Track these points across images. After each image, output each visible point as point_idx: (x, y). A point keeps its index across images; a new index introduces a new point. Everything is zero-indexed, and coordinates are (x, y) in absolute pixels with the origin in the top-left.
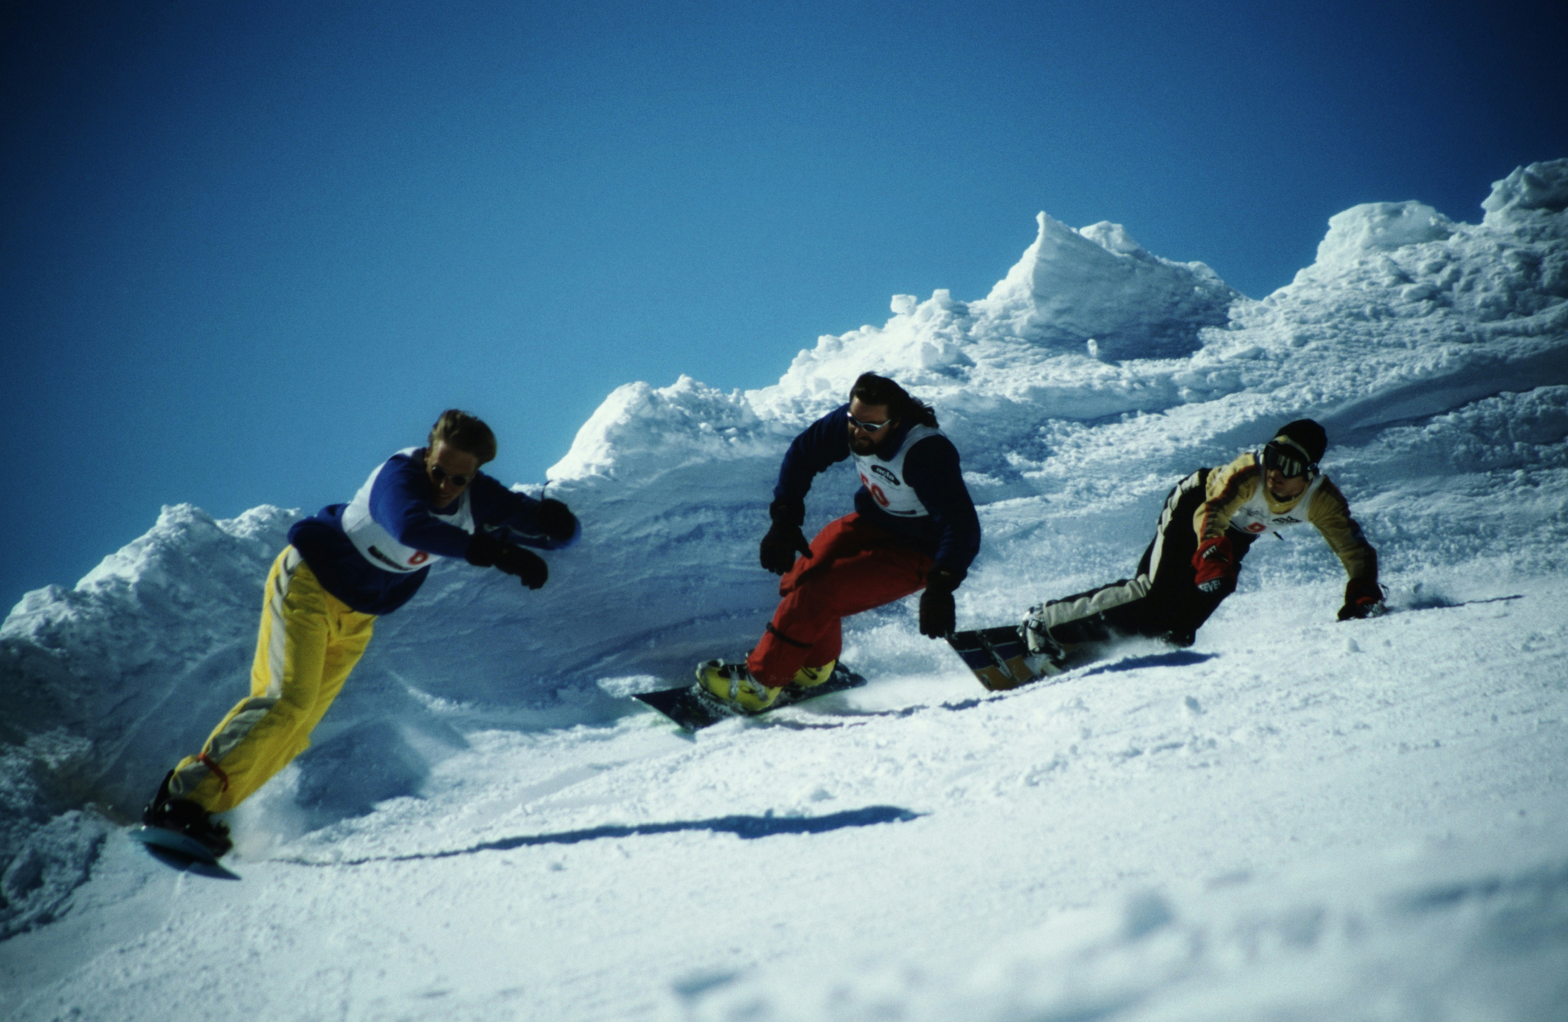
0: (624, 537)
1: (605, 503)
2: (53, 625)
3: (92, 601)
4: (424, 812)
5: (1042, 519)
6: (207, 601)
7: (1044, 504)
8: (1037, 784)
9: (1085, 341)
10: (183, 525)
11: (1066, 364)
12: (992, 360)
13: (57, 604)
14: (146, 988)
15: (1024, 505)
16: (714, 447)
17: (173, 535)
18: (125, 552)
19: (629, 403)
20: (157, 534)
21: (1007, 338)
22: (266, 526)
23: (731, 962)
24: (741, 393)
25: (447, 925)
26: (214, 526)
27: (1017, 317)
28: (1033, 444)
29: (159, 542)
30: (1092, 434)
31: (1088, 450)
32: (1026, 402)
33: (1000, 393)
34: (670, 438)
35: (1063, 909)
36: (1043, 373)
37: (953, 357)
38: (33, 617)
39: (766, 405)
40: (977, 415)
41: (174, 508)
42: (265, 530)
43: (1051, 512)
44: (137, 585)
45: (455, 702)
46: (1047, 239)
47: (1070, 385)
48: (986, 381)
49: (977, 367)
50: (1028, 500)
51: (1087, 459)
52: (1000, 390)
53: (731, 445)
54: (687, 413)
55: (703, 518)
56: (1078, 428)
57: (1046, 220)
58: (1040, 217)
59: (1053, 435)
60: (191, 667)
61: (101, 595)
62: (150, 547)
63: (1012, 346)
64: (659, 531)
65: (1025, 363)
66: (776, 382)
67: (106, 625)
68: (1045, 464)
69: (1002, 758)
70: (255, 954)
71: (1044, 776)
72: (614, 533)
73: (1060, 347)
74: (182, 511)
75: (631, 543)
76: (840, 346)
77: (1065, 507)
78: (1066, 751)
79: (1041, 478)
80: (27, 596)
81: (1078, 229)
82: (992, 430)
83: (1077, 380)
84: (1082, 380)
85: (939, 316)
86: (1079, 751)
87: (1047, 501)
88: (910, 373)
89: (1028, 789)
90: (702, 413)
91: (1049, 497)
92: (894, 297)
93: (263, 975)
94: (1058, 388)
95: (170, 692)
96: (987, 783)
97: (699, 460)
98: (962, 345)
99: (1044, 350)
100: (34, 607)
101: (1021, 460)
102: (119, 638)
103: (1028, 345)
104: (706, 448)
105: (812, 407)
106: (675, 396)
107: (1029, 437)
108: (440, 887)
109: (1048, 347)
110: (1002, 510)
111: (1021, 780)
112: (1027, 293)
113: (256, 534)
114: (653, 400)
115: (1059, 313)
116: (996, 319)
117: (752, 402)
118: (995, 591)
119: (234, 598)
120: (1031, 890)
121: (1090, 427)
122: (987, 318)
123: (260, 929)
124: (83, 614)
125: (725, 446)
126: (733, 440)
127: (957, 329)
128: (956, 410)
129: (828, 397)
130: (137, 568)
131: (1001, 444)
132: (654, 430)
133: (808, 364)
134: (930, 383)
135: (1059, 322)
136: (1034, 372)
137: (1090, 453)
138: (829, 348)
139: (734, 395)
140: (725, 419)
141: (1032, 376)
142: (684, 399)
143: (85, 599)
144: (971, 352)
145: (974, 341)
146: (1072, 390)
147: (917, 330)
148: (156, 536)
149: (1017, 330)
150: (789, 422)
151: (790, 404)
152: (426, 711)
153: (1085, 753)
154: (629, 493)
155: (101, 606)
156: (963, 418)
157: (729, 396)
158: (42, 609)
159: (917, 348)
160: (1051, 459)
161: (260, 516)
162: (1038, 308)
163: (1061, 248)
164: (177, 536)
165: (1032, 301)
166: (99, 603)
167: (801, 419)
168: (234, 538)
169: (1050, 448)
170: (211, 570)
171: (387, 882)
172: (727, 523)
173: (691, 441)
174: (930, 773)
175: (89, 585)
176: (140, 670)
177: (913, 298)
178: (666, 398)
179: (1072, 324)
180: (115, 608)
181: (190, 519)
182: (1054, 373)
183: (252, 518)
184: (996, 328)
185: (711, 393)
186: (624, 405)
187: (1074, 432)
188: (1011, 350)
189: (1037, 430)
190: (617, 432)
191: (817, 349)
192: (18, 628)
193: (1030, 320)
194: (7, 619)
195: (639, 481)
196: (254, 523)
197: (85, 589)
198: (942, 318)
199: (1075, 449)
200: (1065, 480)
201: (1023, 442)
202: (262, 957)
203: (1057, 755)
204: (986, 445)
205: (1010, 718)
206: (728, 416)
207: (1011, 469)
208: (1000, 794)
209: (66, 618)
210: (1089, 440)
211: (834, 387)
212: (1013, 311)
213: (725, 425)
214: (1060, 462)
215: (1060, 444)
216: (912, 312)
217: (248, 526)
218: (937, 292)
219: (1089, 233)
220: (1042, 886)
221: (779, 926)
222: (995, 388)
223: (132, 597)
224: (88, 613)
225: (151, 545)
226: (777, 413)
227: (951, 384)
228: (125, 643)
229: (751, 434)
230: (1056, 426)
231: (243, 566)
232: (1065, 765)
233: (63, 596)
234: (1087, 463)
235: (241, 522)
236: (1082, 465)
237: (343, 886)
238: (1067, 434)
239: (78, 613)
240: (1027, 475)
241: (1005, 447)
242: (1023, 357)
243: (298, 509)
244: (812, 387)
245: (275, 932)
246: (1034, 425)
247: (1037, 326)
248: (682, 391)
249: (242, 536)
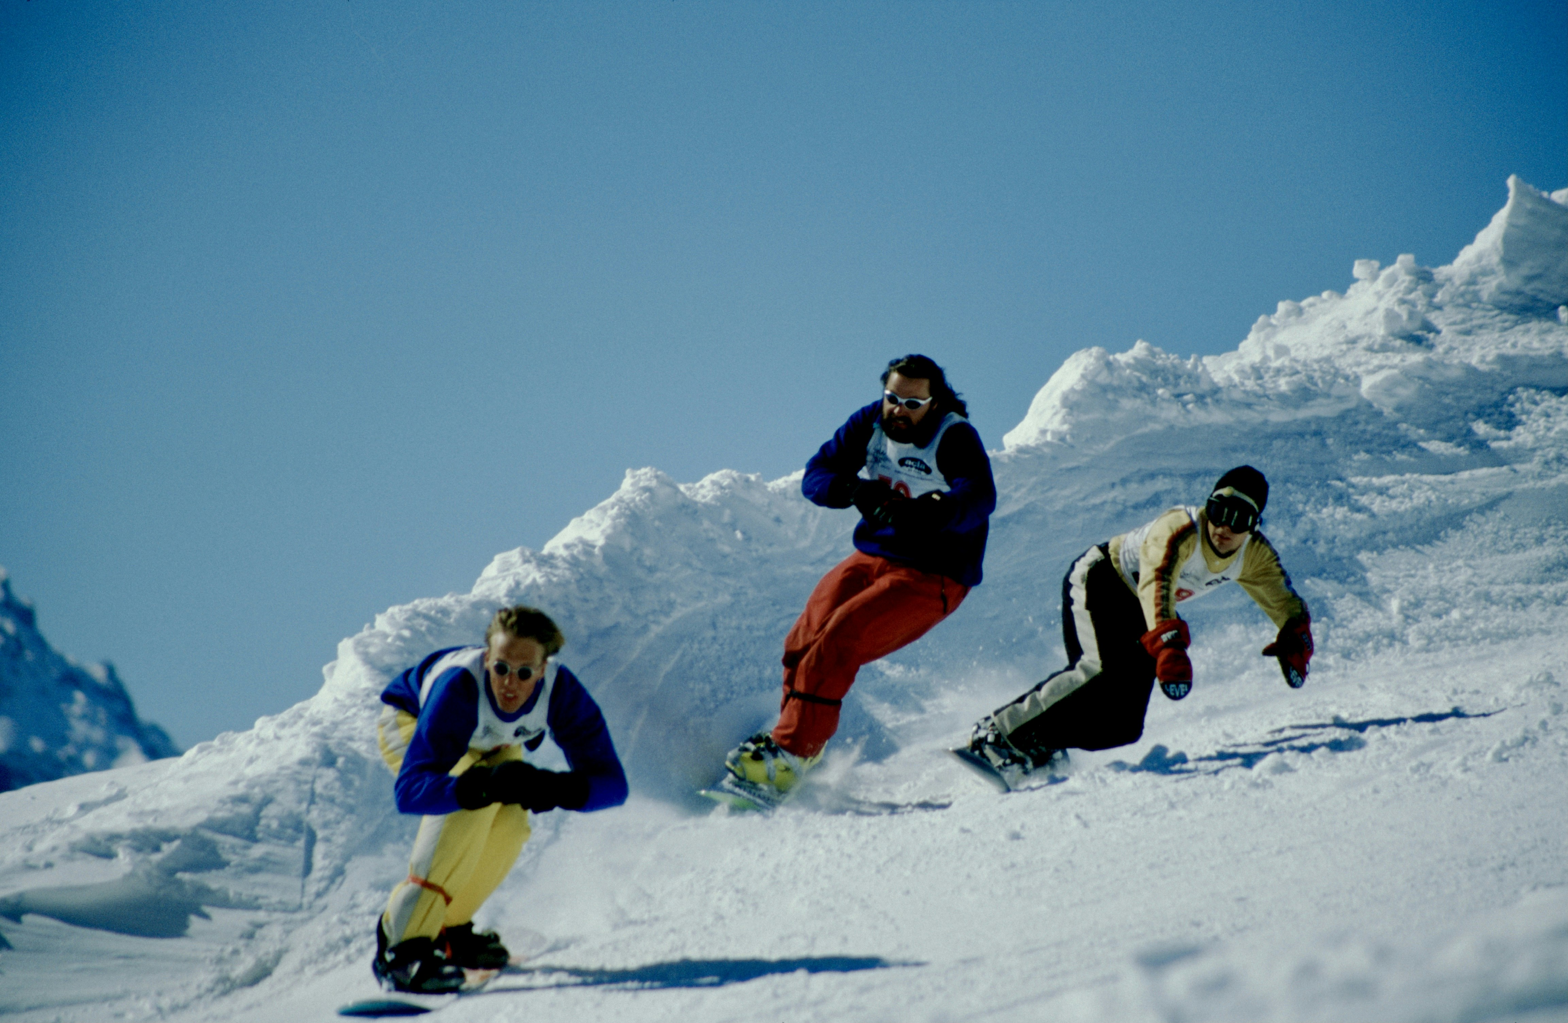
0: (1080, 504)
1: (1061, 470)
2: (522, 587)
3: (560, 564)
4: (883, 779)
5: (1510, 489)
6: (670, 564)
7: (1512, 474)
8: (1506, 760)
9: (1556, 307)
10: (646, 489)
11: (1534, 332)
12: (1458, 327)
13: (526, 566)
14: (616, 949)
15: (1492, 475)
16: (1171, 413)
17: (638, 498)
18: (591, 515)
19: (1085, 369)
20: (621, 497)
21: (1474, 305)
22: (727, 491)
23: (1194, 936)
24: (1199, 358)
25: (908, 892)
26: (677, 490)
27: (1484, 283)
28: (1501, 413)
29: (624, 505)
30: (1562, 403)
31: (1558, 419)
32: (1493, 370)
33: (1467, 361)
34: (1127, 404)
35: (1534, 888)
36: (1512, 340)
37: (1417, 324)
38: (504, 579)
39: (1225, 371)
40: (1441, 383)
41: (638, 472)
42: (727, 494)
43: (1520, 483)
44: (602, 548)
45: (913, 669)
46: (1517, 205)
47: (1540, 353)
48: (1452, 349)
49: (1443, 334)
50: (1495, 470)
51: (1557, 429)
52: (1466, 358)
53: (1188, 412)
54: (1144, 379)
55: (1160, 485)
56: (1547, 397)
57: (1517, 185)
58: (1511, 182)
59: (1522, 403)
60: (655, 630)
61: (569, 558)
62: (615, 511)
63: (1479, 313)
64: (1115, 497)
65: (1493, 330)
66: (1236, 348)
67: (573, 587)
68: (1513, 433)
69: (1469, 732)
70: (720, 917)
71: (1514, 751)
72: (1070, 500)
73: (1529, 314)
74: (645, 474)
75: (1088, 510)
76: (1300, 312)
77: (1533, 478)
78: (1536, 727)
79: (1510, 449)
80: (498, 558)
81: (1550, 192)
82: (1458, 399)
83: (1547, 348)
84: (1552, 348)
85: (1403, 281)
86: (1550, 727)
87: (1515, 471)
88: (1372, 340)
89: (1498, 765)
90: (1159, 379)
91: (1517, 467)
92: (1357, 263)
93: (728, 939)
94: (1526, 356)
95: (635, 655)
96: (1453, 758)
97: (1158, 427)
98: (1427, 311)
99: (1513, 317)
100: (506, 567)
101: (1488, 429)
102: (586, 600)
103: (1496, 312)
104: (1164, 415)
105: (1271, 374)
106: (1132, 361)
107: (1497, 405)
108: (900, 854)
109: (1518, 314)
110: (1467, 480)
111: (1489, 756)
112: (1495, 259)
113: (716, 498)
114: (1109, 365)
115: (1530, 279)
116: (1461, 285)
117: (1210, 368)
118: (1460, 562)
119: (696, 563)
120: (1502, 869)
121: (1561, 395)
122: (1453, 284)
123: (725, 892)
124: (551, 577)
125: (1183, 412)
126: (1190, 406)
127: (1422, 295)
128: (1420, 378)
129: (1287, 363)
130: (603, 531)
131: (1466, 413)
132: (1110, 396)
133: (1268, 330)
134: (1394, 350)
135: (1528, 289)
136: (1503, 339)
137: (1560, 422)
138: (1288, 314)
139: (1192, 360)
140: (1183, 386)
141: (1500, 343)
142: (1139, 365)
143: (552, 561)
144: (1436, 319)
145: (1439, 308)
146: (1542, 357)
147: (1380, 296)
148: (621, 500)
149: (1485, 296)
150: (1248, 388)
151: (1249, 370)
152: (884, 678)
153: (1556, 728)
154: (1085, 459)
155: (569, 569)
156: (1427, 386)
157: (1187, 362)
158: (513, 571)
159: (1380, 314)
160: (1519, 429)
161: (721, 481)
162: (1507, 274)
163: (1532, 213)
164: (641, 500)
165: (1501, 267)
166: (567, 566)
167: (1260, 385)
168: (696, 503)
169: (1518, 417)
170: (674, 535)
171: (849, 849)
172: (1185, 490)
173: (1149, 407)
174: (1394, 747)
175: (557, 547)
176: (606, 633)
177: (1376, 264)
178: (1122, 364)
179: (1542, 291)
180: (581, 570)
181: (654, 483)
182: (1523, 340)
183: (714, 483)
184: (1462, 295)
185: (1169, 358)
186: (1080, 371)
187: (1543, 400)
188: (1478, 316)
189: (1506, 399)
190: (1074, 398)
191: (1277, 315)
192: (489, 589)
193: (1499, 287)
194: (479, 581)
195: (1095, 447)
196: (715, 488)
197: (552, 551)
198: (1405, 284)
199: (1544, 419)
200: (1533, 450)
201: (1488, 411)
202: (727, 921)
203: (1526, 731)
204: (1451, 414)
205: (1477, 692)
206: (1186, 383)
207: (1476, 438)
208: (1466, 770)
209: (534, 580)
210: (1559, 409)
211: (1293, 353)
212: (1480, 277)
213: (1182, 392)
214: (1528, 431)
215: (1528, 413)
216: (1374, 277)
217: (709, 491)
218: (1401, 257)
219: (1561, 197)
220: (1513, 865)
221: (1241, 899)
222: (1461, 355)
223: (598, 560)
224: (555, 576)
225: (616, 508)
226: (1236, 378)
227: (1415, 352)
228: (592, 606)
229: (1209, 400)
230: (1524, 395)
231: (705, 531)
232: (1535, 741)
233: (532, 559)
234: (1557, 433)
235: (702, 486)
236: (1552, 434)
237: (805, 851)
238: (1536, 403)
239: (546, 575)
240: (1494, 445)
241: (1470, 416)
242: (1491, 324)
243: (758, 474)
244: (1271, 353)
245: (739, 896)
246: (1503, 394)
247: (1505, 292)
248: (1139, 357)
249: (703, 501)
